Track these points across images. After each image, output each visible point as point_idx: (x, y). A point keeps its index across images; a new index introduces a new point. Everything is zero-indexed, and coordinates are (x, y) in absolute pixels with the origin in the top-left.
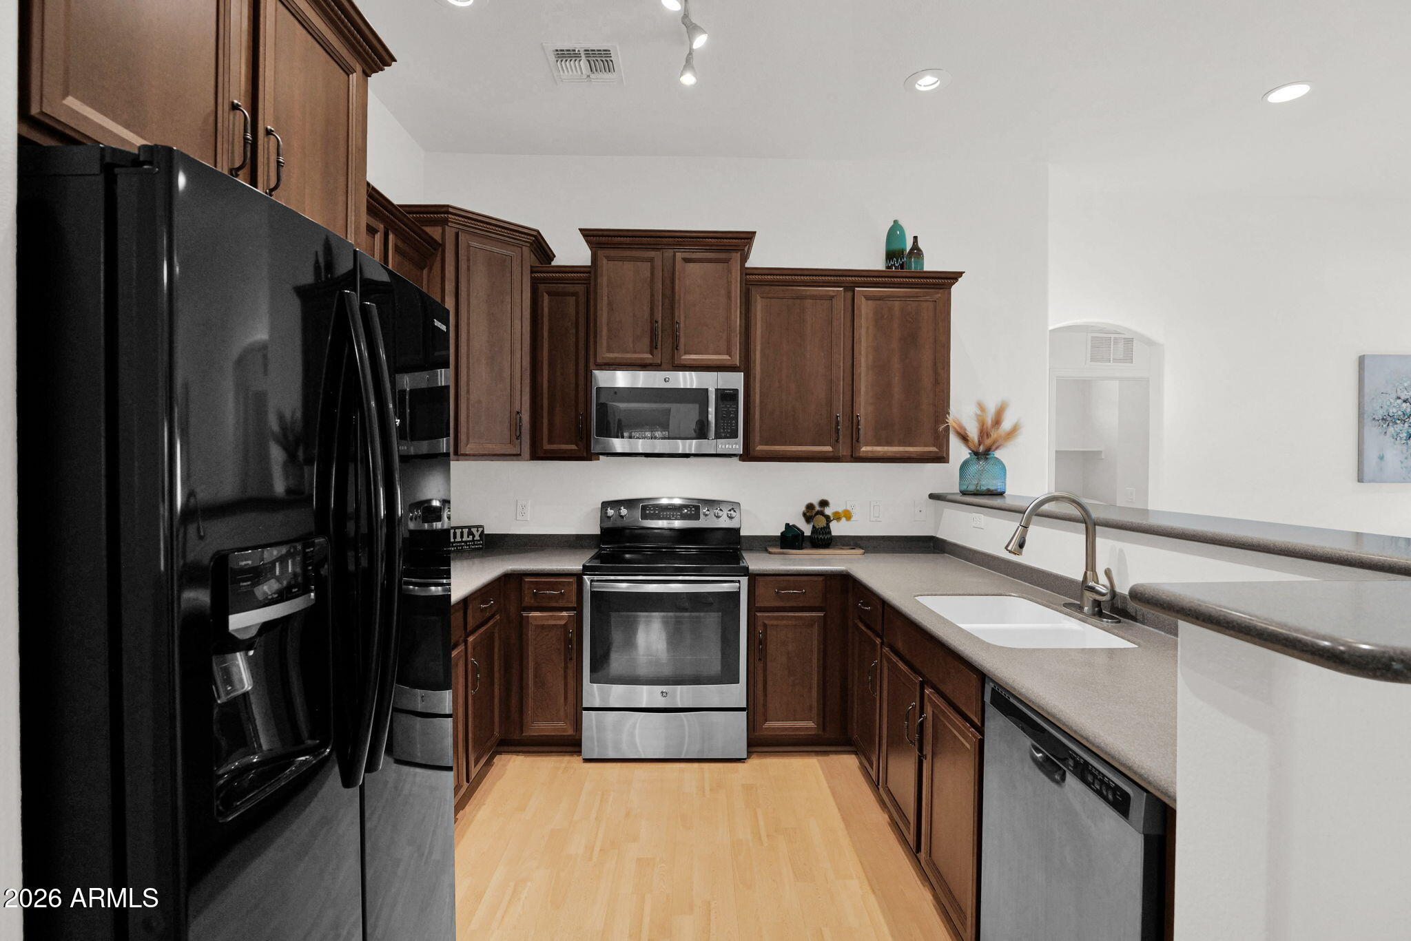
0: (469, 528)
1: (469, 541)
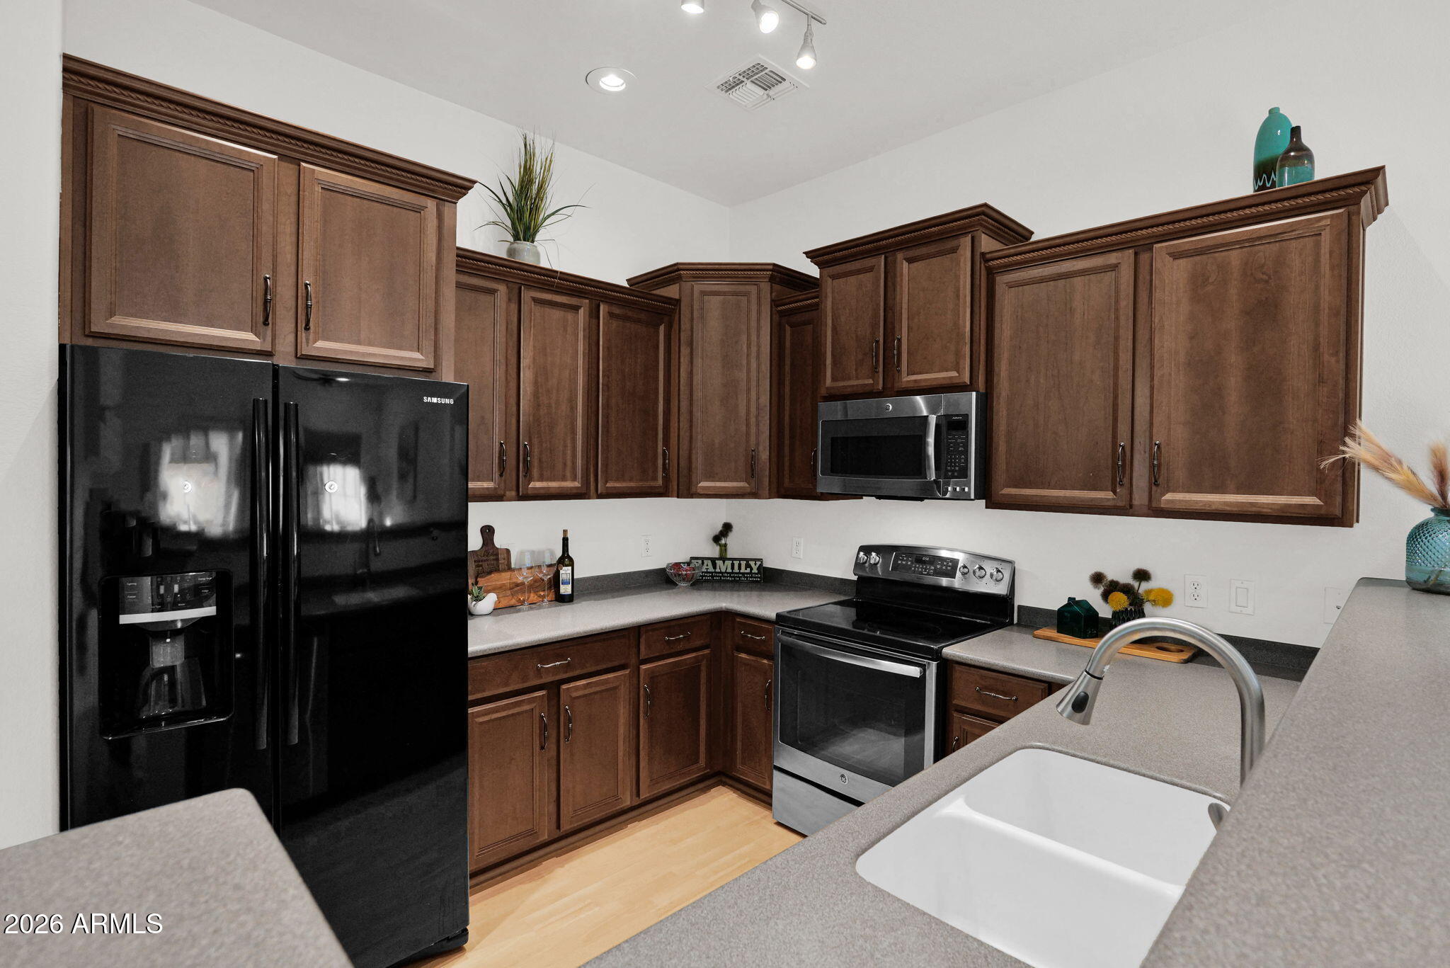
0: (747, 560)
1: (747, 573)
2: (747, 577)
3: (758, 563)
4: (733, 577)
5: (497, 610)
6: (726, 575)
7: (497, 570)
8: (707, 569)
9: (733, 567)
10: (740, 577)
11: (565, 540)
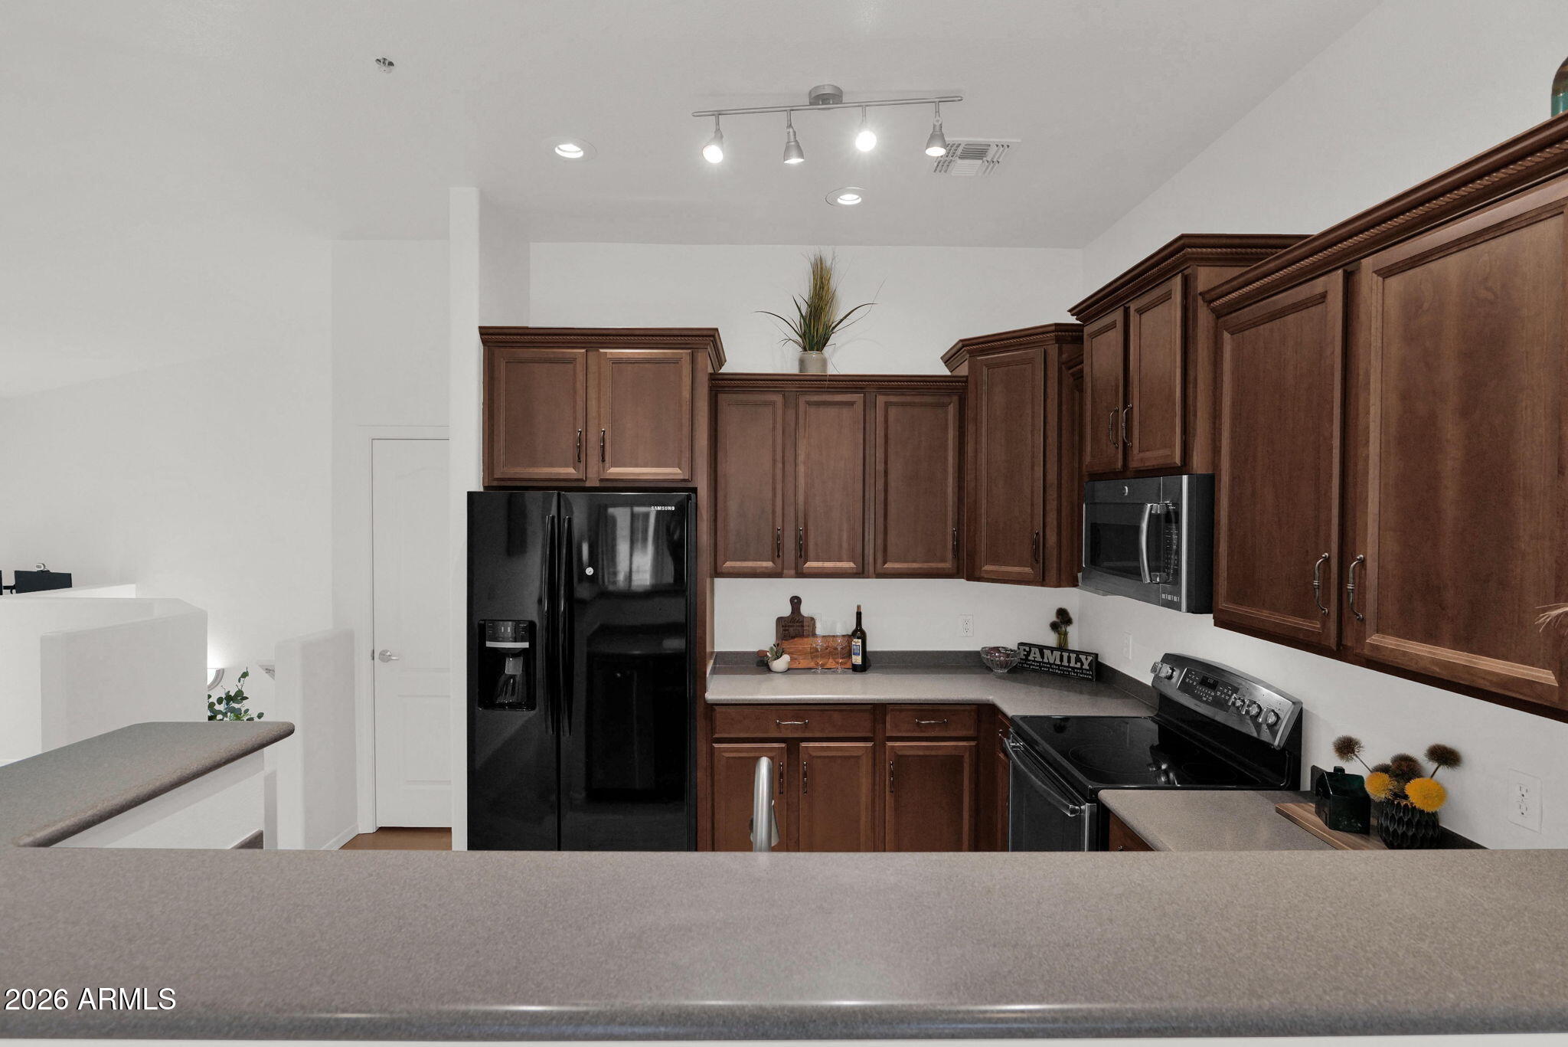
0: (1077, 653)
1: (1074, 668)
2: (1077, 673)
3: (1090, 658)
4: (1061, 670)
5: (789, 671)
6: (1054, 667)
7: (801, 635)
8: (1035, 658)
9: (1061, 660)
10: (1069, 672)
11: (859, 615)
